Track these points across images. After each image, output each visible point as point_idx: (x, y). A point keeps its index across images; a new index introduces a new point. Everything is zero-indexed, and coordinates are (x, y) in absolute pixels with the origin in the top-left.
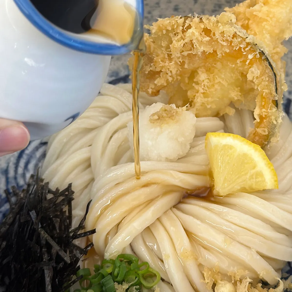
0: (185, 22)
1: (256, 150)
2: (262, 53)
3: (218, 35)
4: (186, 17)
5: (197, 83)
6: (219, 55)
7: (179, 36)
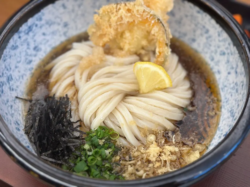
0: (117, 7)
1: (160, 69)
2: (159, 20)
3: (135, 12)
4: (117, 4)
5: (125, 38)
6: (136, 22)
7: (115, 14)
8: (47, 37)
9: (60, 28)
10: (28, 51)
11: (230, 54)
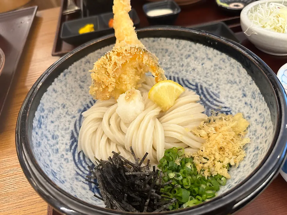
0: (107, 57)
7: (108, 64)
8: (56, 123)
9: (61, 110)
10: (49, 142)
11: (195, 52)
